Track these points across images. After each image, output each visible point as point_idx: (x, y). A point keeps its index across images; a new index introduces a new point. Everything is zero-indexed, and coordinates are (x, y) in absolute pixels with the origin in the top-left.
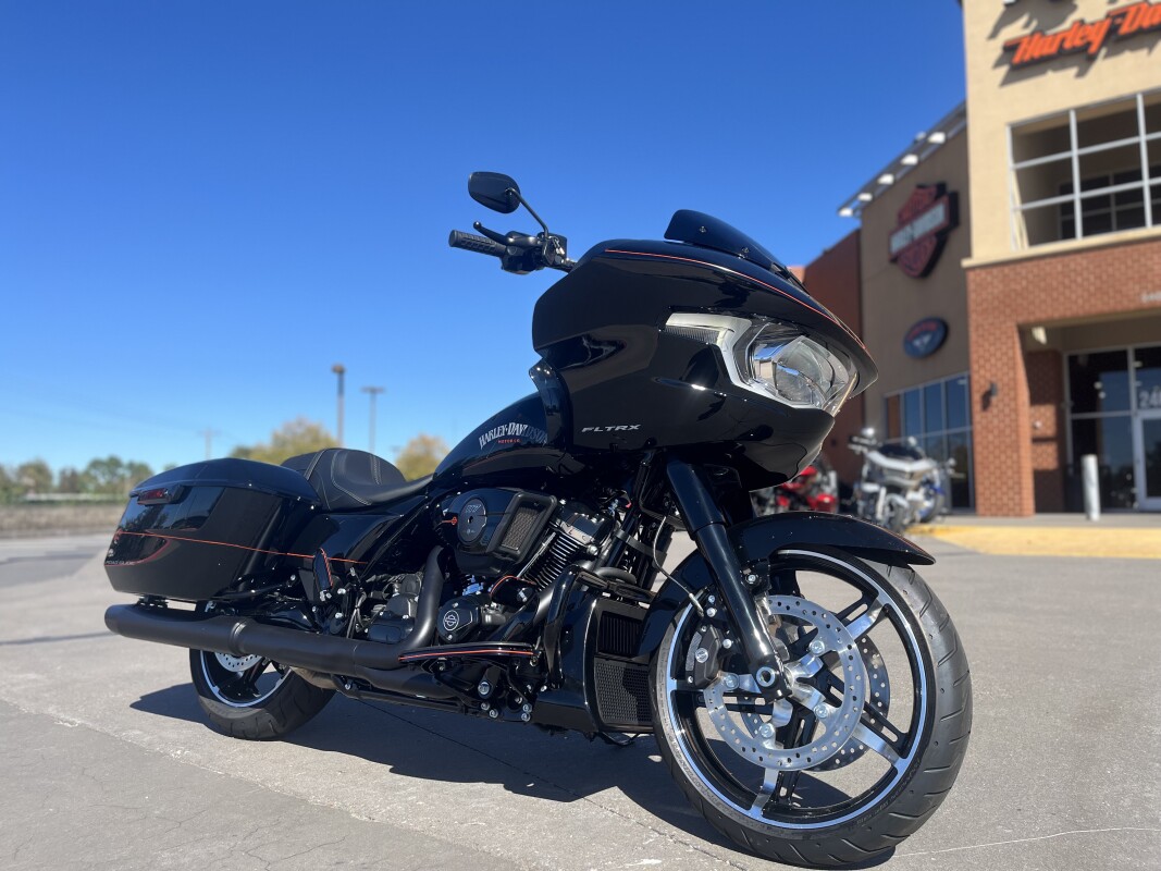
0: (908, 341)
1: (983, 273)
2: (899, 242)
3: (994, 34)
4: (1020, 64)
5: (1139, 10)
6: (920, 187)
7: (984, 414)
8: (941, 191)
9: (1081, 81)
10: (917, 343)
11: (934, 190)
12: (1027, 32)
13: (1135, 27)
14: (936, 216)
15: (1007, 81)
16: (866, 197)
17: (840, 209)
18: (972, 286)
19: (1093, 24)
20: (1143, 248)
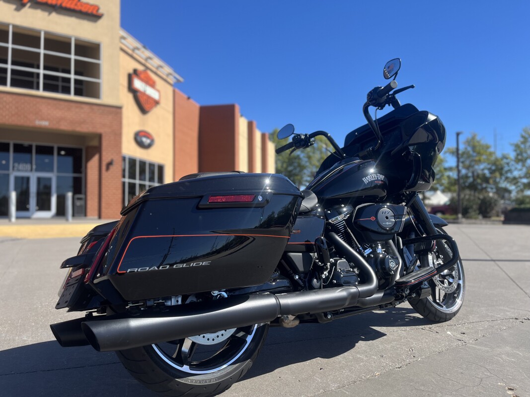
20: (38, 100)
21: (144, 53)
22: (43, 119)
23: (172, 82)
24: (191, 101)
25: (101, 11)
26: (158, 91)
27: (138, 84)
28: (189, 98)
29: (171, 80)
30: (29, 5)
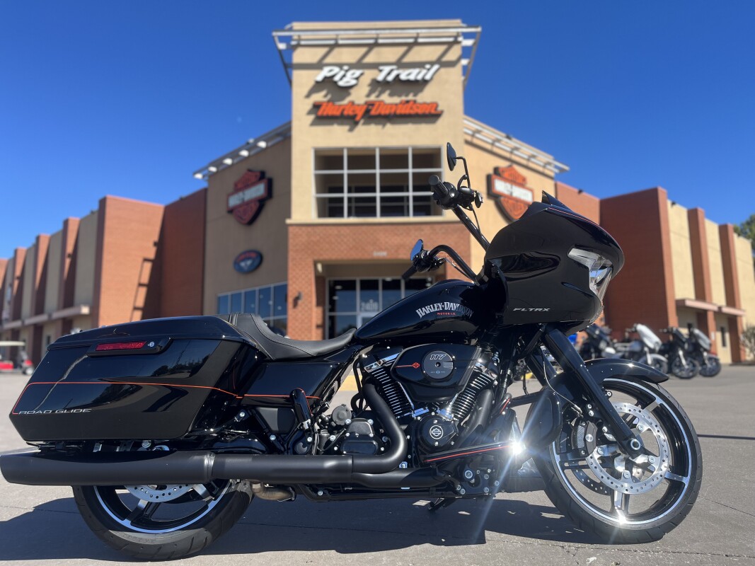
0: (236, 263)
1: (297, 229)
2: (234, 201)
3: (308, 96)
4: (321, 116)
5: (379, 105)
6: (249, 170)
7: (294, 310)
8: (262, 176)
9: (350, 134)
10: (243, 264)
11: (259, 174)
12: (326, 99)
13: (377, 113)
14: (259, 190)
15: (314, 124)
16: (213, 169)
17: (195, 173)
18: (291, 235)
19: (358, 105)
20: (375, 227)
21: (506, 145)
22: (381, 249)
23: (552, 174)
24: (584, 194)
25: (440, 108)
26: (531, 190)
27: (500, 186)
28: (580, 192)
29: (551, 171)
30: (362, 121)
